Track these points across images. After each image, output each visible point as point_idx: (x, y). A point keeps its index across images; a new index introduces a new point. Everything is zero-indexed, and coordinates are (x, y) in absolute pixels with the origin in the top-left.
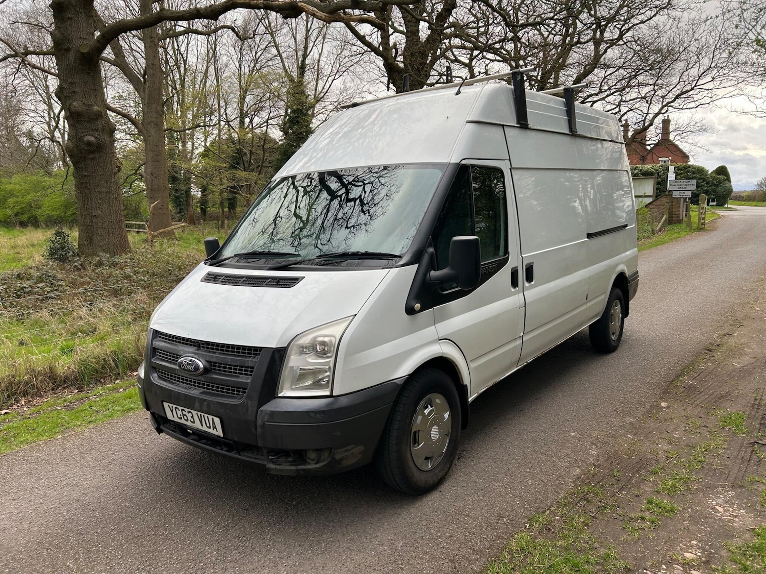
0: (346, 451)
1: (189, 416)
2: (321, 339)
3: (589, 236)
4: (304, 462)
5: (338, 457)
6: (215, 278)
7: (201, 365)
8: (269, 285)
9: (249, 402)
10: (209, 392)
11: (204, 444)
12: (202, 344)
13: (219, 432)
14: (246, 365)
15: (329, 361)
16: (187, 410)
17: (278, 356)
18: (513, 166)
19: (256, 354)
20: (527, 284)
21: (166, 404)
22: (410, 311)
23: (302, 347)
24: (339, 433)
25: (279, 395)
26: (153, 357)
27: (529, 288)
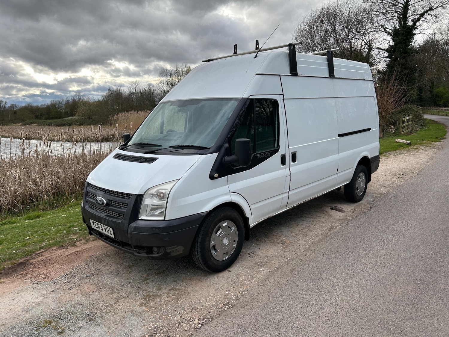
0: (172, 248)
1: (100, 226)
2: (160, 191)
3: (340, 136)
4: (152, 253)
5: (168, 251)
6: (119, 156)
7: (105, 202)
8: (141, 162)
9: (125, 221)
10: (109, 215)
11: (109, 241)
12: (107, 191)
13: (112, 236)
14: (125, 203)
15: (164, 202)
16: (99, 224)
17: (139, 198)
18: (285, 98)
19: (130, 197)
20: (292, 163)
21: (91, 220)
22: (212, 177)
23: (152, 194)
24: (168, 239)
25: (140, 218)
26: (87, 196)
27: (293, 166)
